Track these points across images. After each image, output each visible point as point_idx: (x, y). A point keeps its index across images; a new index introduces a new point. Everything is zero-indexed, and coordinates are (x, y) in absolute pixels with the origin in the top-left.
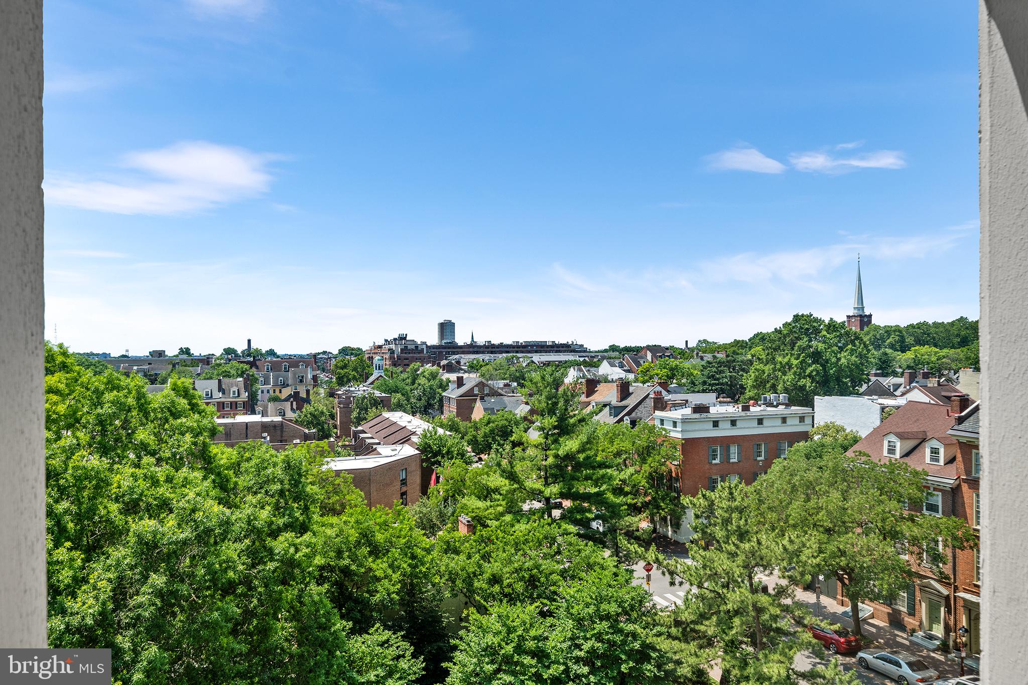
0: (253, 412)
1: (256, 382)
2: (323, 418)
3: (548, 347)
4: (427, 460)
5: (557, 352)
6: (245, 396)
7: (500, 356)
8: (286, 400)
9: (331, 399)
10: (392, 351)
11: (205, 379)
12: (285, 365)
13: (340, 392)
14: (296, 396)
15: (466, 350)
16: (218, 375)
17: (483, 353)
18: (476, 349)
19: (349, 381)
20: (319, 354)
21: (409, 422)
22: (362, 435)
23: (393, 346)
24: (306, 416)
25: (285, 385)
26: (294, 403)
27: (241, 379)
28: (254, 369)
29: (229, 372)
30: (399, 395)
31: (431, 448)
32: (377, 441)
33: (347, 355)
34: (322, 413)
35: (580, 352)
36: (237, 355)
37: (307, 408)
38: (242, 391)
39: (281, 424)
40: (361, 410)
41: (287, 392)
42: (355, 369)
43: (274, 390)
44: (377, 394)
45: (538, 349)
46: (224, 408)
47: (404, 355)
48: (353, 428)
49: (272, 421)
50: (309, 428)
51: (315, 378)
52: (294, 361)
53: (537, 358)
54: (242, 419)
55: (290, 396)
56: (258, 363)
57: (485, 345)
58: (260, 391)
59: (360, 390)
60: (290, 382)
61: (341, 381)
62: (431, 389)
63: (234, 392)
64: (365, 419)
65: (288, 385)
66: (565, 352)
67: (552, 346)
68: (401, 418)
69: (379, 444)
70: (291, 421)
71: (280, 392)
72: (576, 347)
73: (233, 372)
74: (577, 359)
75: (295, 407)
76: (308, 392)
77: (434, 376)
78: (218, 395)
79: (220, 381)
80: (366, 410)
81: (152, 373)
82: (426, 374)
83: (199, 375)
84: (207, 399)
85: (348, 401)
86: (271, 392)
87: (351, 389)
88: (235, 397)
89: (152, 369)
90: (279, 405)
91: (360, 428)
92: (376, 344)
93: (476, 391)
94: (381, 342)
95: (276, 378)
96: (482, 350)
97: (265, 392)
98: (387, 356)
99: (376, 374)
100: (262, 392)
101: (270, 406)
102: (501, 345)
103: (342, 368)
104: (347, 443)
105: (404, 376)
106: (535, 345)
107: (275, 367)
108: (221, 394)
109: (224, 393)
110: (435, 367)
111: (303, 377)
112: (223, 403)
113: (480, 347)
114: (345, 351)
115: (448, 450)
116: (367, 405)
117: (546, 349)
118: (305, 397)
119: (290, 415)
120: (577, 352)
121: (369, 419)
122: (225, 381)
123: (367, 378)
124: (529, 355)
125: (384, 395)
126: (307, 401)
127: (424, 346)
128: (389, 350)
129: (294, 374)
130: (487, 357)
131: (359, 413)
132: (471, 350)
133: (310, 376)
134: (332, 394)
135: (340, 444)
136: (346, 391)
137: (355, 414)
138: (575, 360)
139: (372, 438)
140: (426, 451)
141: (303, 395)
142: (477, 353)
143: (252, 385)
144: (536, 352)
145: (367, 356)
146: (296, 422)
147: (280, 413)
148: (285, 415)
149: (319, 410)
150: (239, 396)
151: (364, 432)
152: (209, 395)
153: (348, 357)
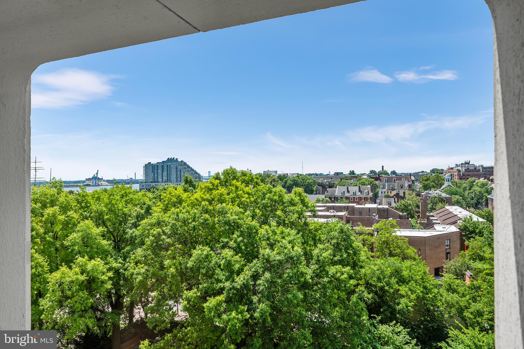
0: (375, 203)
1: (377, 188)
2: (410, 207)
4: (466, 235)
6: (371, 194)
8: (392, 197)
9: (418, 197)
10: (459, 171)
11: (354, 186)
12: (394, 179)
13: (423, 194)
14: (397, 195)
16: (360, 184)
19: (430, 188)
20: (419, 172)
21: (460, 212)
22: (431, 218)
23: (460, 168)
24: (401, 206)
25: (393, 189)
26: (396, 199)
27: (369, 186)
28: (378, 181)
29: (365, 183)
30: (457, 197)
31: (469, 229)
32: (440, 222)
33: (434, 173)
34: (410, 205)
37: (402, 202)
38: (370, 192)
39: (388, 209)
40: (433, 204)
41: (394, 193)
42: (434, 181)
43: (388, 192)
44: (444, 195)
46: (361, 200)
47: (467, 173)
48: (428, 214)
49: (383, 208)
50: (403, 213)
51: (410, 186)
52: (400, 177)
54: (368, 206)
55: (395, 195)
56: (381, 178)
58: (380, 193)
59: (434, 193)
61: (426, 187)
62: (480, 193)
63: (366, 192)
64: (435, 209)
65: (395, 189)
68: (456, 210)
69: (439, 223)
70: (392, 208)
71: (391, 193)
73: (366, 183)
75: (396, 201)
76: (404, 193)
77: (483, 185)
78: (358, 194)
79: (359, 187)
80: (436, 204)
81: (332, 183)
82: (479, 184)
83: (351, 184)
85: (426, 199)
86: (386, 193)
87: (430, 192)
88: (367, 195)
89: (332, 181)
90: (388, 200)
91: (431, 214)
92: (450, 167)
94: (453, 166)
95: (389, 186)
97: (383, 192)
98: (456, 174)
99: (446, 184)
100: (382, 192)
101: (384, 200)
103: (425, 181)
104: (423, 222)
105: (465, 185)
107: (389, 180)
108: (360, 194)
109: (361, 193)
110: (486, 180)
111: (403, 185)
112: (361, 198)
114: (433, 171)
115: (480, 231)
116: (437, 202)
118: (403, 196)
119: (394, 205)
121: (438, 209)
122: (362, 187)
123: (441, 186)
125: (448, 196)
126: (403, 198)
127: (481, 168)
128: (457, 170)
129: (398, 183)
131: (432, 206)
133: (406, 185)
135: (418, 222)
136: (426, 193)
137: (430, 206)
139: (437, 220)
140: (465, 230)
141: (402, 194)
143: (375, 189)
145: (444, 174)
146: (396, 209)
147: (388, 203)
148: (391, 205)
149: (409, 203)
150: (368, 194)
151: (433, 216)
152: (355, 194)
153: (433, 174)
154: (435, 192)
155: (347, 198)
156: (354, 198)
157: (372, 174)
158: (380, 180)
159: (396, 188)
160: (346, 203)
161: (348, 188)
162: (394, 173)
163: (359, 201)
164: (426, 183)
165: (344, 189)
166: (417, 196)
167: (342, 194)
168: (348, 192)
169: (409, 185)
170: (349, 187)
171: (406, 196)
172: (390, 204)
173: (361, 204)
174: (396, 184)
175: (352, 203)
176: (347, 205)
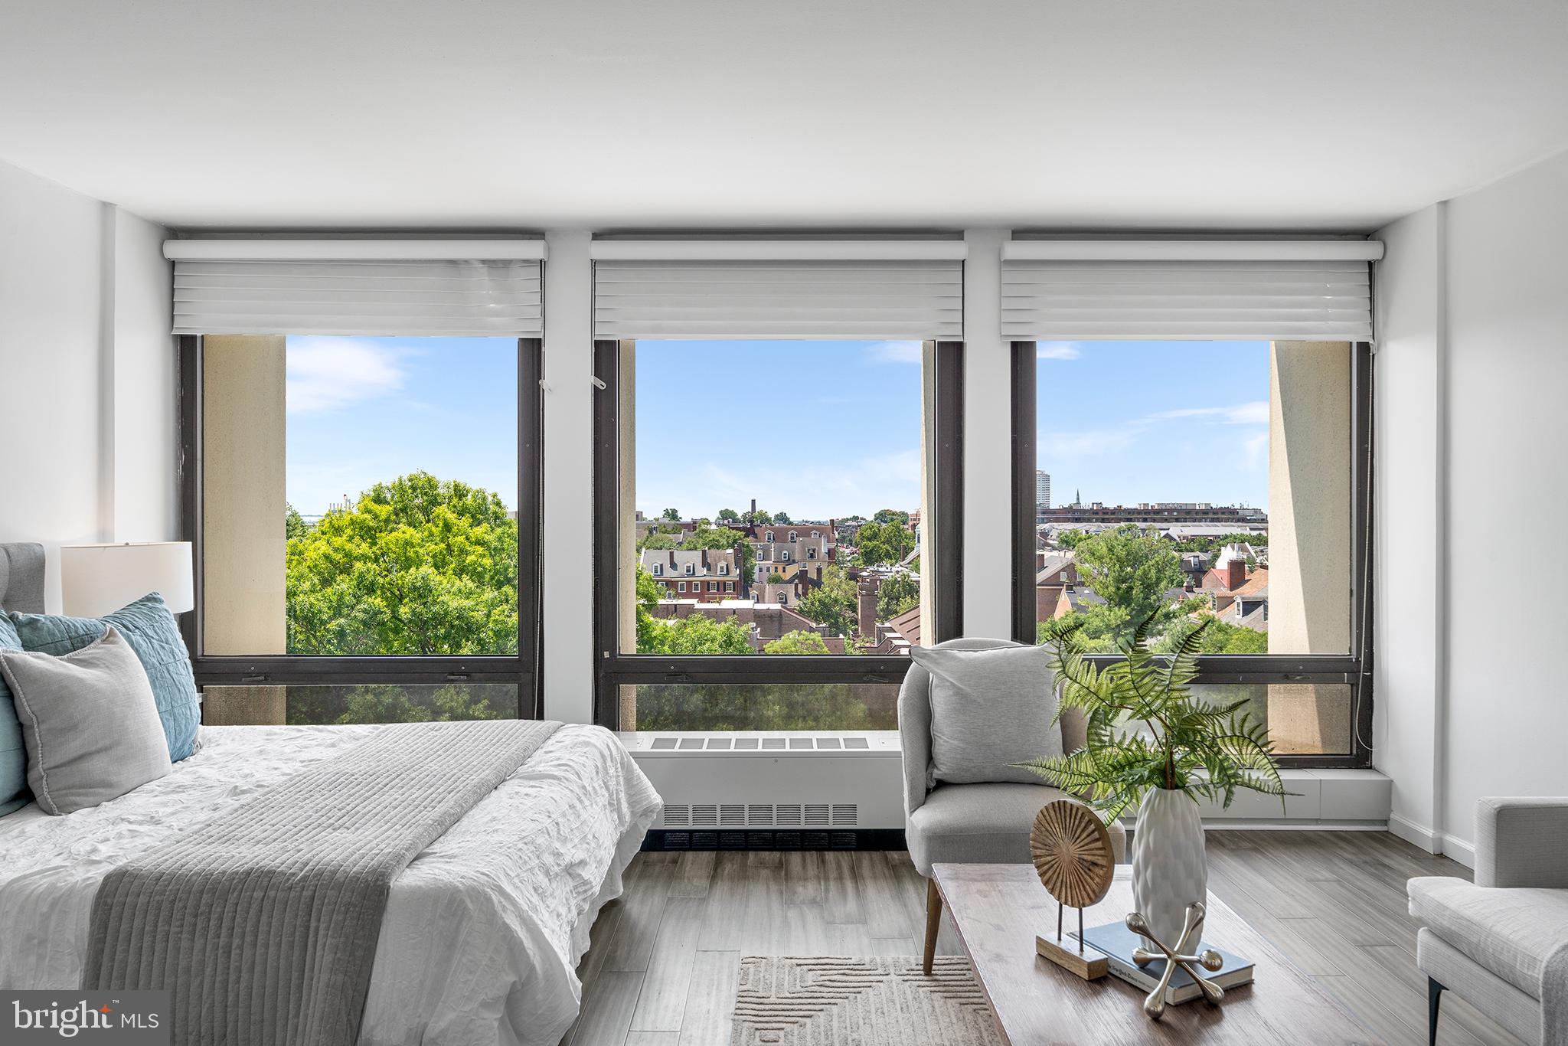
0: (746, 596)
1: (750, 555)
2: (837, 608)
3: (1197, 512)
5: (1213, 520)
6: (735, 573)
7: (1116, 526)
8: (790, 581)
9: (852, 583)
11: (688, 550)
12: (792, 534)
13: (864, 574)
14: (802, 576)
15: (1061, 516)
16: (705, 544)
17: (1089, 520)
18: (1077, 515)
19: (880, 559)
20: (847, 520)
22: (888, 635)
24: (813, 604)
25: (790, 561)
26: (800, 586)
27: (730, 551)
28: (751, 538)
29: (717, 541)
32: (909, 644)
33: (885, 522)
34: (836, 601)
35: (1255, 521)
36: (735, 520)
37: (816, 594)
38: (732, 566)
39: (780, 614)
40: (891, 599)
41: (792, 570)
42: (888, 541)
43: (776, 568)
45: (1180, 516)
46: (709, 590)
48: (878, 625)
49: (768, 609)
50: (816, 621)
51: (831, 553)
52: (805, 530)
53: (1176, 530)
54: (728, 604)
55: (795, 576)
56: (757, 530)
57: (1092, 509)
58: (756, 570)
59: (892, 571)
60: (797, 558)
61: (870, 557)
63: (722, 568)
64: (896, 612)
65: (794, 562)
66: (1227, 520)
67: (1205, 512)
70: (792, 610)
71: (784, 571)
72: (1247, 513)
73: (723, 541)
74: (1247, 532)
75: (800, 591)
76: (819, 570)
78: (701, 572)
79: (704, 552)
80: (898, 599)
83: (680, 544)
84: (689, 576)
85: (872, 586)
86: (772, 570)
87: (880, 569)
88: (724, 576)
90: (780, 589)
91: (887, 625)
93: (1063, 577)
95: (779, 551)
96: (1087, 516)
97: (764, 570)
99: (918, 548)
100: (761, 570)
101: (769, 589)
102: (1118, 510)
103: (869, 539)
104: (868, 645)
106: (1175, 510)
107: (779, 536)
108: (705, 571)
109: (709, 569)
111: (814, 550)
112: (708, 583)
113: (1085, 511)
114: (882, 516)
116: (899, 593)
117: (1195, 516)
118: (816, 578)
119: (794, 602)
120: (1249, 521)
121: (901, 612)
122: (712, 553)
123: (906, 554)
124: (1164, 525)
126: (817, 584)
129: (803, 546)
130: (1093, 527)
131: (888, 604)
132: (1069, 515)
133: (824, 550)
134: (853, 576)
135: (857, 645)
136: (873, 572)
137: (882, 605)
138: (1242, 535)
139: (902, 639)
141: (813, 575)
142: (1078, 520)
143: (745, 559)
144: (1177, 520)
145: (909, 523)
146: (801, 612)
147: (780, 599)
148: (786, 602)
149: (833, 596)
150: (728, 573)
151: (892, 630)
152: (691, 571)
153: (884, 525)
154: (894, 569)
155: (670, 584)
156: (689, 583)
157: (726, 522)
158: (756, 536)
159: (797, 559)
160: (669, 598)
161: (672, 554)
162: (782, 517)
163: (705, 590)
164: (870, 544)
165: (663, 557)
166: (850, 580)
167: (656, 571)
168: (673, 566)
169: (829, 550)
170: (676, 553)
171: (823, 580)
172: (784, 601)
173: (709, 602)
174: (797, 547)
175: (685, 596)
176: (674, 602)
